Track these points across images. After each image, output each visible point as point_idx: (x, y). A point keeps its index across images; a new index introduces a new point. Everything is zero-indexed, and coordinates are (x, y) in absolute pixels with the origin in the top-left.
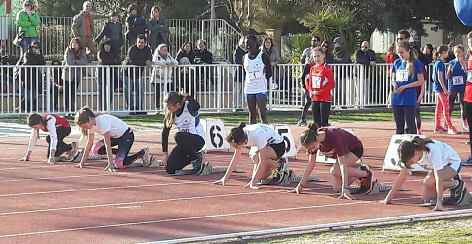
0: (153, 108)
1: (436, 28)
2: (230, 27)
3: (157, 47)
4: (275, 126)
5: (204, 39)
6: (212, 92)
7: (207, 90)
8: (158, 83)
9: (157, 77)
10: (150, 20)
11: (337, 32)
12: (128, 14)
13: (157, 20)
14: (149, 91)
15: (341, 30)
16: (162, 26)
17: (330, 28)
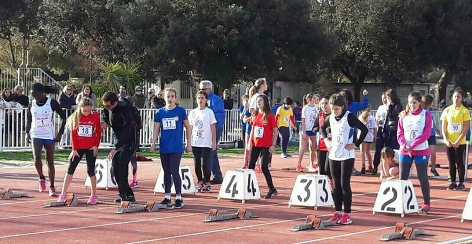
1: (200, 80)
2: (46, 75)
11: (126, 82)
15: (128, 79)
17: (120, 78)
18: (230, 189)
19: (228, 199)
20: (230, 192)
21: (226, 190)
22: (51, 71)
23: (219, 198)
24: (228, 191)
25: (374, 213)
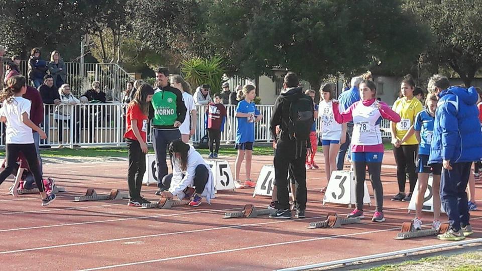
0: (56, 142)
2: (122, 71)
3: (60, 86)
4: (217, 162)
5: (98, 80)
6: (108, 128)
7: (104, 126)
8: (61, 119)
9: (60, 114)
10: (50, 63)
11: (207, 77)
12: (31, 57)
13: (57, 63)
14: (53, 126)
15: (210, 74)
16: (61, 69)
17: (201, 73)
18: (265, 186)
19: (264, 196)
20: (265, 189)
21: (262, 186)
22: (150, 67)
23: (254, 195)
24: (263, 187)
25: (409, 211)
